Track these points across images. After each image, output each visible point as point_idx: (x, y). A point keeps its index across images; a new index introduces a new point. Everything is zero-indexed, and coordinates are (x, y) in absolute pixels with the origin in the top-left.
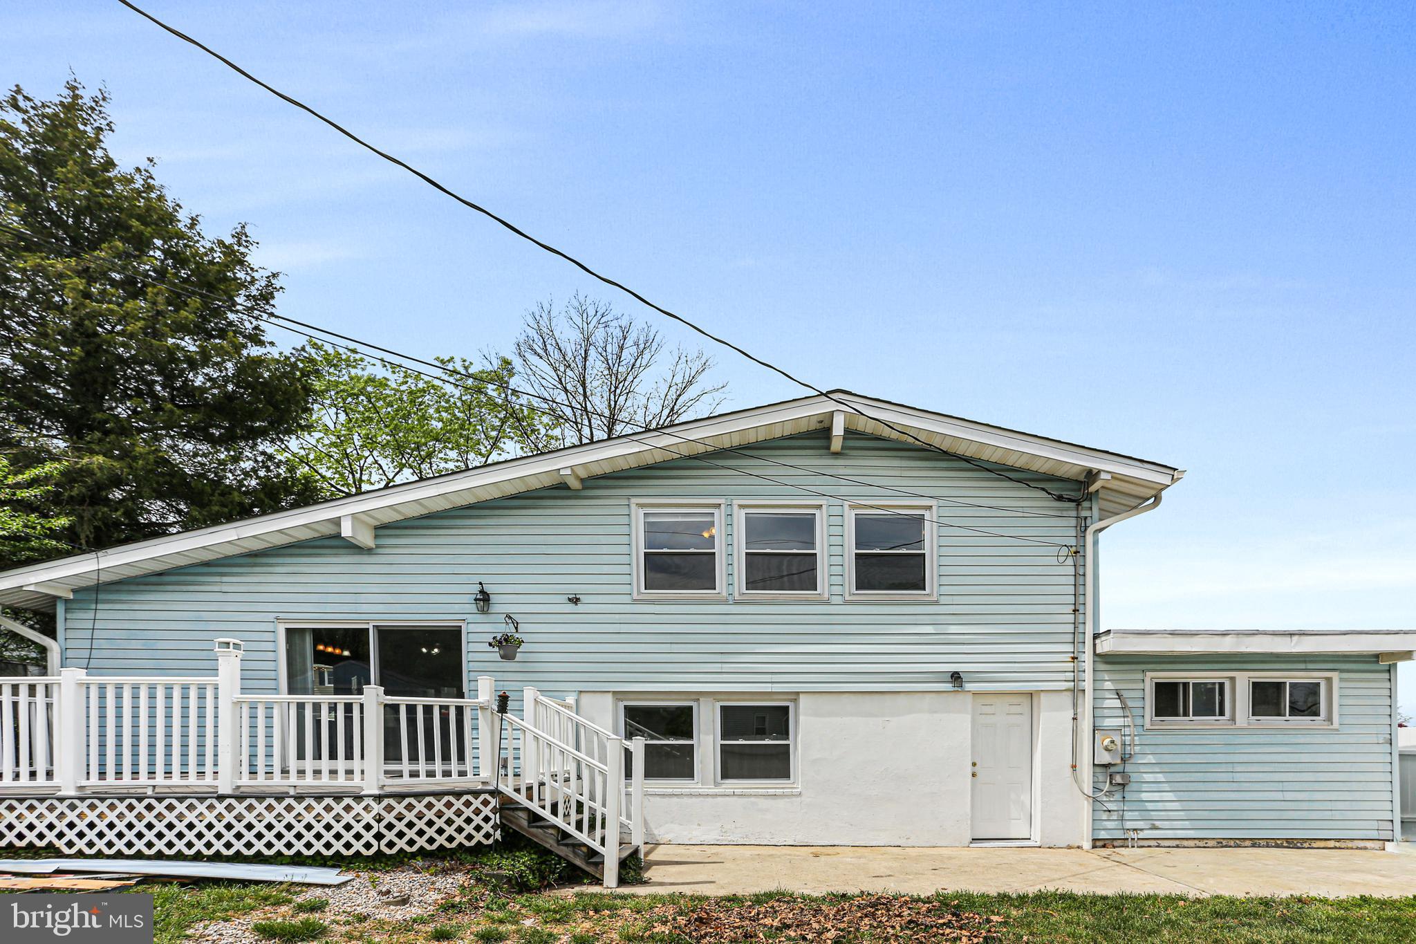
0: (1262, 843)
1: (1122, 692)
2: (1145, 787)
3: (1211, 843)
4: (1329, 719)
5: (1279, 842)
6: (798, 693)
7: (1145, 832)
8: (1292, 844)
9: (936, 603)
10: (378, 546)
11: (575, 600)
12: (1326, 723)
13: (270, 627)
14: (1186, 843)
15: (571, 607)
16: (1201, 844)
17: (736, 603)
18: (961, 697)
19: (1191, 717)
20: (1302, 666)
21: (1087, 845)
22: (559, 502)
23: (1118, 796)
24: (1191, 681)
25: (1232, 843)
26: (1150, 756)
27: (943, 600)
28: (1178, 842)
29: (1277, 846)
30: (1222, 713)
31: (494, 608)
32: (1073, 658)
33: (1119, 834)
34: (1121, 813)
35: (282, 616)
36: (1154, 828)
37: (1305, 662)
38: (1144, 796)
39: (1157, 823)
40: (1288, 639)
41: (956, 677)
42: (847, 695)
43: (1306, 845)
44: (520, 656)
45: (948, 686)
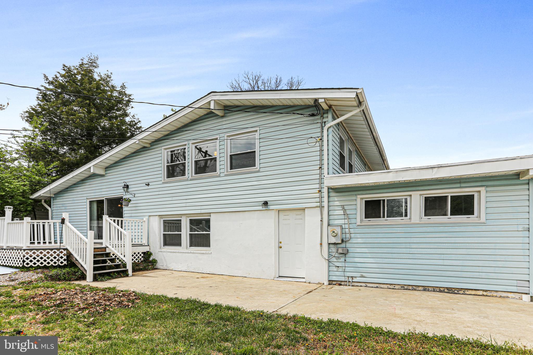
0: (430, 289)
1: (346, 207)
2: (356, 255)
3: (397, 287)
4: (479, 217)
5: (442, 289)
6: (210, 213)
7: (357, 278)
8: (450, 290)
9: (259, 171)
10: (106, 174)
11: (148, 185)
12: (478, 219)
13: (85, 201)
14: (382, 286)
15: (147, 187)
16: (391, 287)
17: (191, 180)
18: (269, 212)
19: (386, 218)
20: (458, 185)
21: (326, 283)
22: (145, 152)
23: (342, 259)
24: (386, 199)
25: (411, 288)
26: (360, 239)
27: (261, 170)
28: (377, 285)
29: (440, 291)
30: (406, 215)
31: (130, 190)
32: (319, 191)
33: (343, 279)
34: (344, 268)
35: (88, 197)
36: (362, 277)
37: (460, 183)
38: (357, 260)
39: (364, 274)
40: (431, 170)
41: (266, 203)
42: (226, 213)
43: (462, 292)
44: (130, 205)
45: (260, 208)
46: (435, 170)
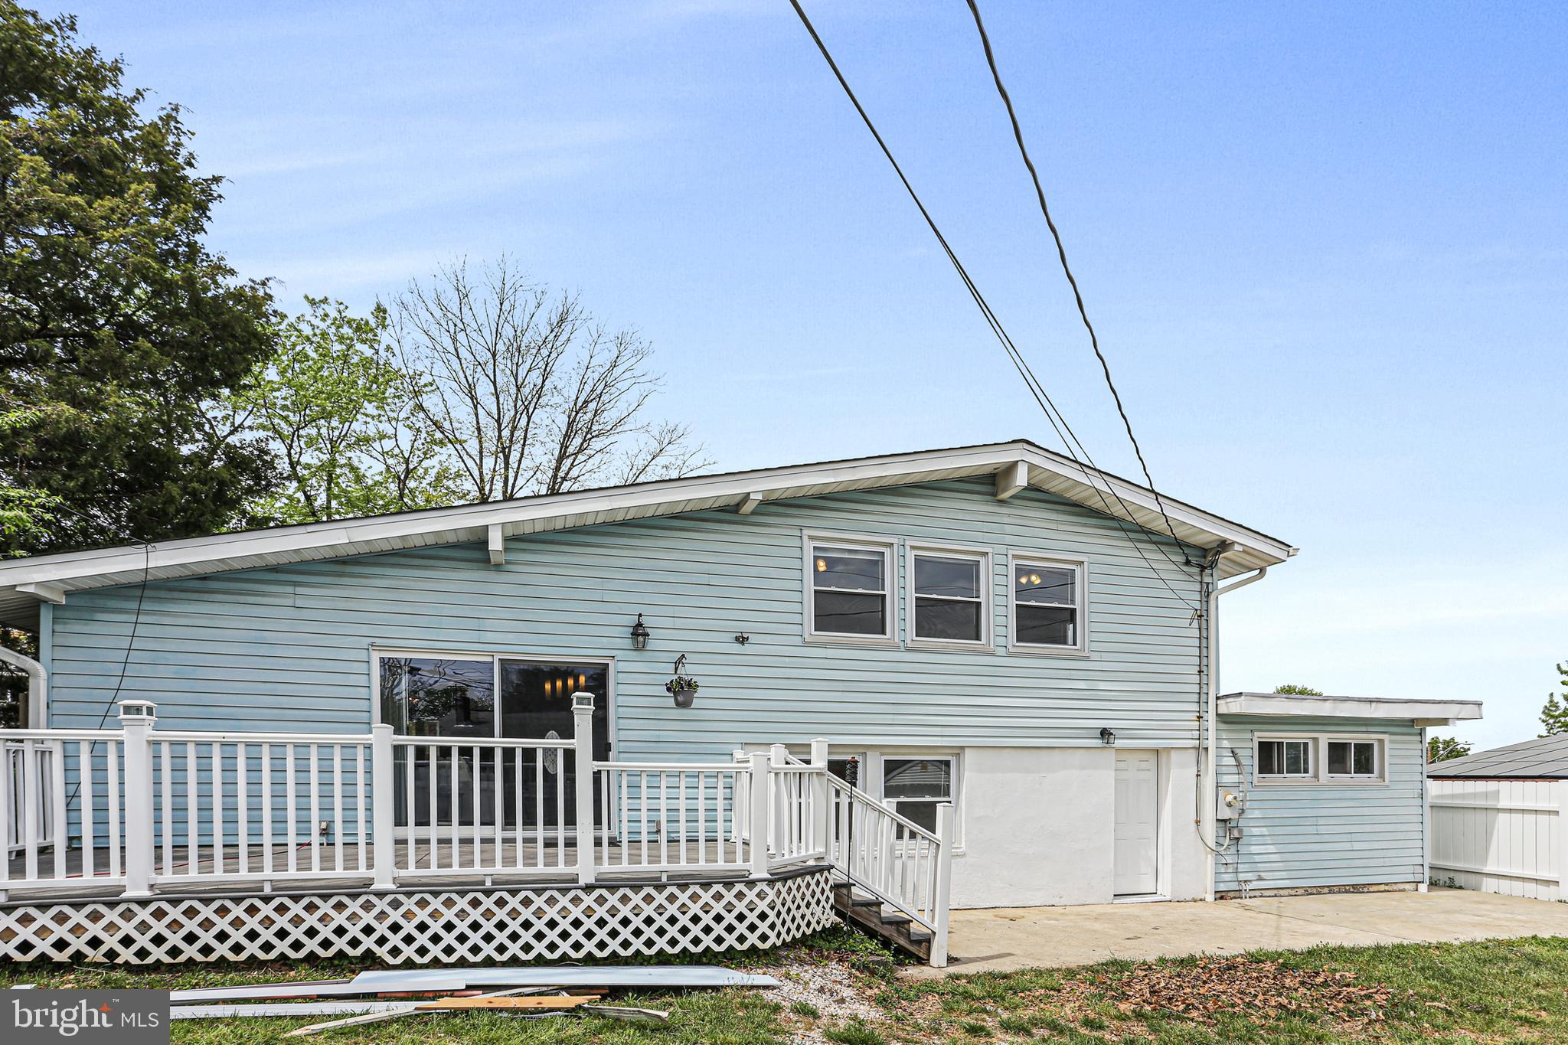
0: (1336, 889)
1: (1237, 751)
2: (1254, 840)
3: (1300, 891)
4: (1382, 776)
5: (1347, 888)
6: (962, 748)
7: (1254, 883)
8: (1356, 889)
9: (1087, 659)
10: (508, 562)
11: (742, 640)
12: (1379, 780)
13: (363, 655)
14: (1282, 892)
15: (737, 648)
16: (1293, 892)
17: (908, 650)
18: (1106, 753)
19: (1285, 775)
20: (1364, 729)
21: (1210, 897)
22: (726, 527)
23: (1233, 850)
24: (1285, 741)
25: (1315, 891)
26: (1257, 811)
27: (1094, 656)
28: (1276, 892)
29: (1347, 892)
30: (1306, 771)
31: (652, 644)
32: (1198, 717)
33: (1234, 886)
34: (1235, 865)
35: (378, 641)
36: (1260, 879)
37: (1366, 725)
38: (1255, 850)
39: (1263, 875)
40: (1368, 705)
41: (1105, 733)
42: (1007, 750)
43: (1366, 890)
44: (696, 703)
45: (1098, 743)
46: (1374, 704)
